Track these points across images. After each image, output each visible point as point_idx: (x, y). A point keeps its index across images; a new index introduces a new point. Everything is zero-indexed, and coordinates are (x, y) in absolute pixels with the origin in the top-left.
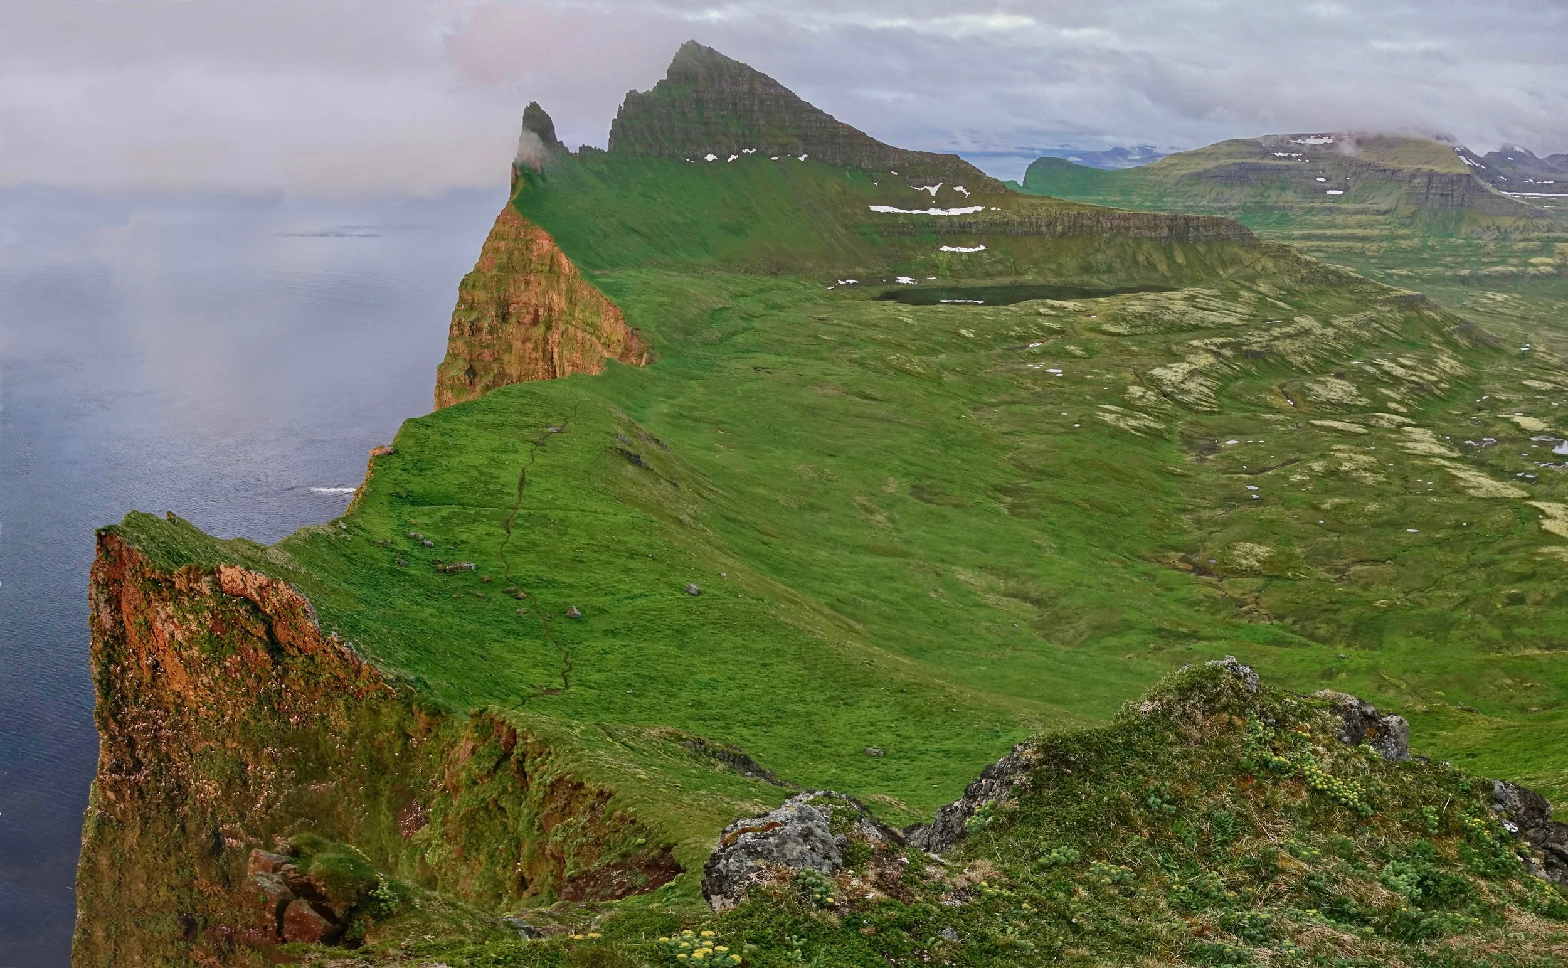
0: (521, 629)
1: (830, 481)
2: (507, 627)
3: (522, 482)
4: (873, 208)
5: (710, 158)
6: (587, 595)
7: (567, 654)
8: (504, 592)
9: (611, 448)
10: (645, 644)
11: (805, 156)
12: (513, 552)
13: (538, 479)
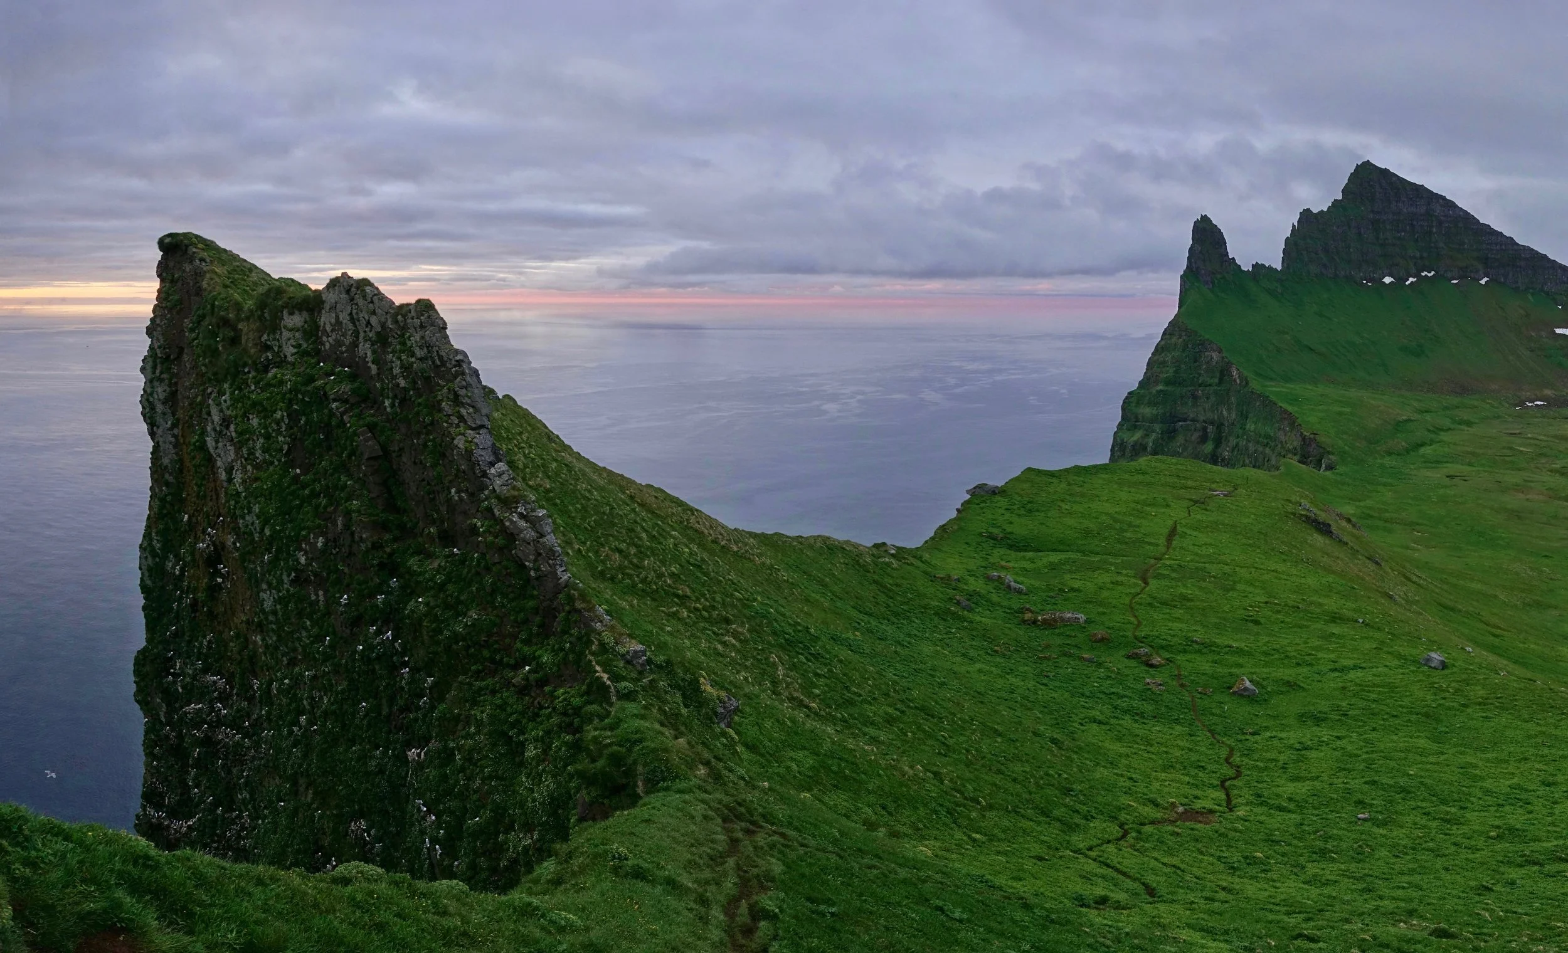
0: (1148, 708)
1: (1551, 579)
2: (1124, 704)
3: (1173, 533)
4: (1558, 331)
5: (1388, 280)
6: (1266, 665)
7: (1232, 750)
8: (1128, 657)
9: (1294, 514)
10: (1373, 735)
11: (1486, 279)
12: (1150, 605)
13: (1195, 533)
